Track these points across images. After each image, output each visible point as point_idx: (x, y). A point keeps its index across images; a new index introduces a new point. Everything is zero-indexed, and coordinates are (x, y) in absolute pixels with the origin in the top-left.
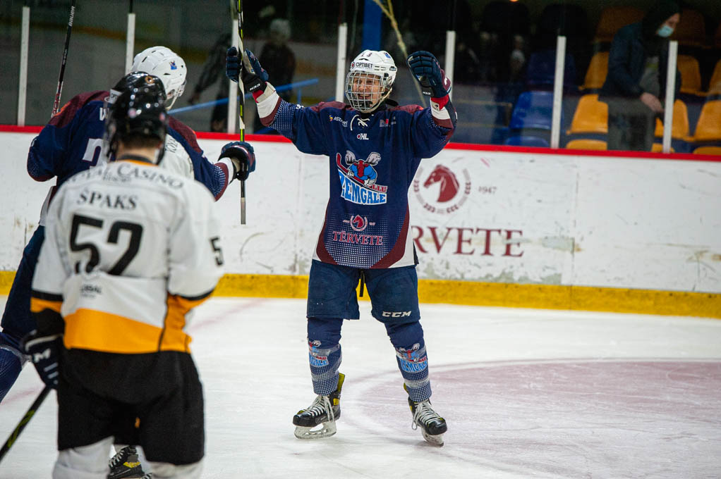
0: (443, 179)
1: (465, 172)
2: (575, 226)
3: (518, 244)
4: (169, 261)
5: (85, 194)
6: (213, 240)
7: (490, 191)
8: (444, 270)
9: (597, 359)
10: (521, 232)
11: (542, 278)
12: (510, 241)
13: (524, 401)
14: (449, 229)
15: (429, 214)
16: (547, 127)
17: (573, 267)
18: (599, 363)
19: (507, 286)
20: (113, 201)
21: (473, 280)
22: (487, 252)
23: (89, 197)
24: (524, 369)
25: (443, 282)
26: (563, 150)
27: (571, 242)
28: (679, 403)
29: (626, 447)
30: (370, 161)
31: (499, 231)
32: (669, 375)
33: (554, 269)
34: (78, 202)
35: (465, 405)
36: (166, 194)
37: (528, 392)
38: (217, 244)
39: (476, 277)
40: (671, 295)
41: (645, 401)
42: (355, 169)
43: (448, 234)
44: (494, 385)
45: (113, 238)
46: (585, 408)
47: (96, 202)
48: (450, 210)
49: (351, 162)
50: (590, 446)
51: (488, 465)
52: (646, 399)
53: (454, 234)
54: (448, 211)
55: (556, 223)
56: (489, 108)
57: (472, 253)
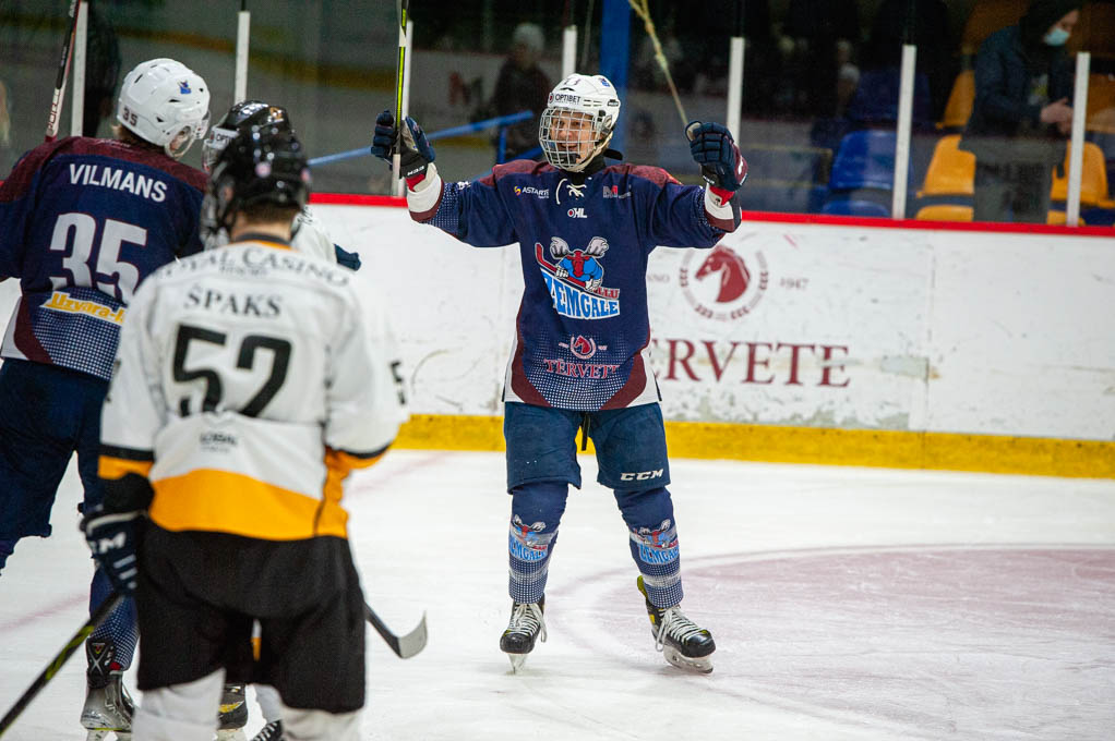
0: (724, 267)
1: (759, 256)
2: (930, 339)
3: (842, 368)
4: (328, 398)
5: (196, 293)
6: (395, 365)
7: (798, 285)
8: (728, 407)
9: (963, 544)
10: (845, 349)
11: (878, 420)
12: (828, 363)
13: (851, 610)
14: (735, 345)
15: (705, 321)
16: (887, 186)
17: (927, 402)
18: (967, 552)
19: (823, 432)
20: (241, 305)
21: (772, 423)
22: (793, 380)
23: (203, 297)
24: (851, 561)
25: (727, 425)
26: (910, 222)
27: (923, 364)
28: (1092, 614)
29: (1011, 681)
30: (591, 251)
31: (813, 347)
32: (1077, 571)
33: (897, 405)
34: (186, 306)
35: (760, 617)
36: (324, 293)
37: (857, 596)
38: (401, 371)
39: (777, 419)
40: (1079, 445)
41: (1039, 610)
42: (569, 264)
43: (732, 352)
44: (804, 585)
45: (245, 361)
46: (945, 622)
47: (214, 305)
48: (736, 315)
49: (561, 255)
50: (955, 681)
51: (796, 710)
52: (1041, 608)
53: (743, 351)
54: (733, 317)
55: (901, 334)
56: (798, 157)
57: (770, 381)
